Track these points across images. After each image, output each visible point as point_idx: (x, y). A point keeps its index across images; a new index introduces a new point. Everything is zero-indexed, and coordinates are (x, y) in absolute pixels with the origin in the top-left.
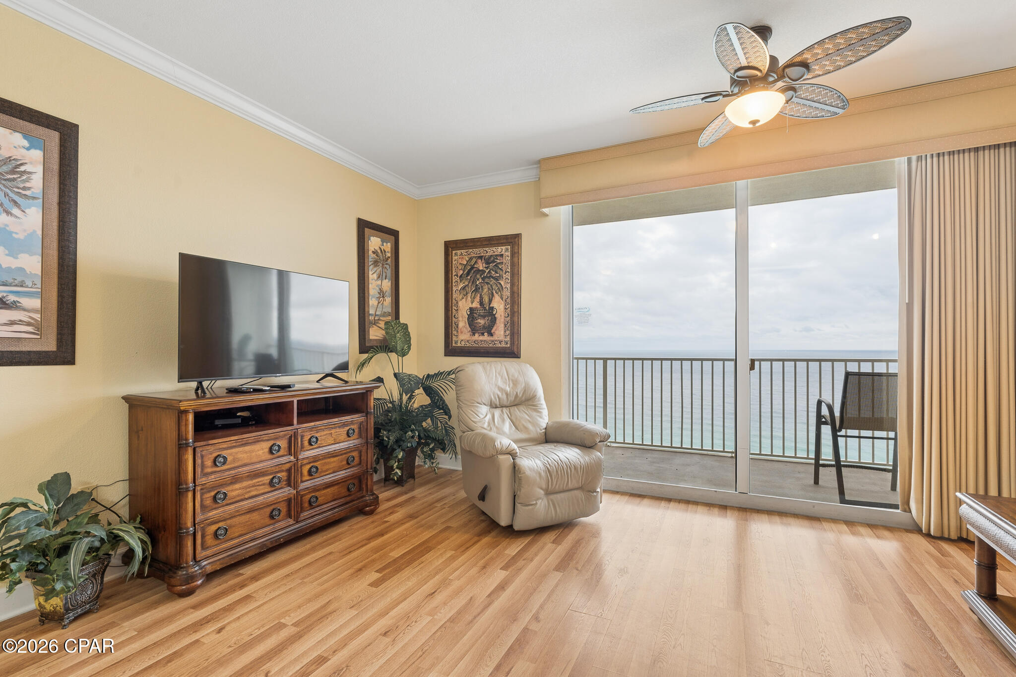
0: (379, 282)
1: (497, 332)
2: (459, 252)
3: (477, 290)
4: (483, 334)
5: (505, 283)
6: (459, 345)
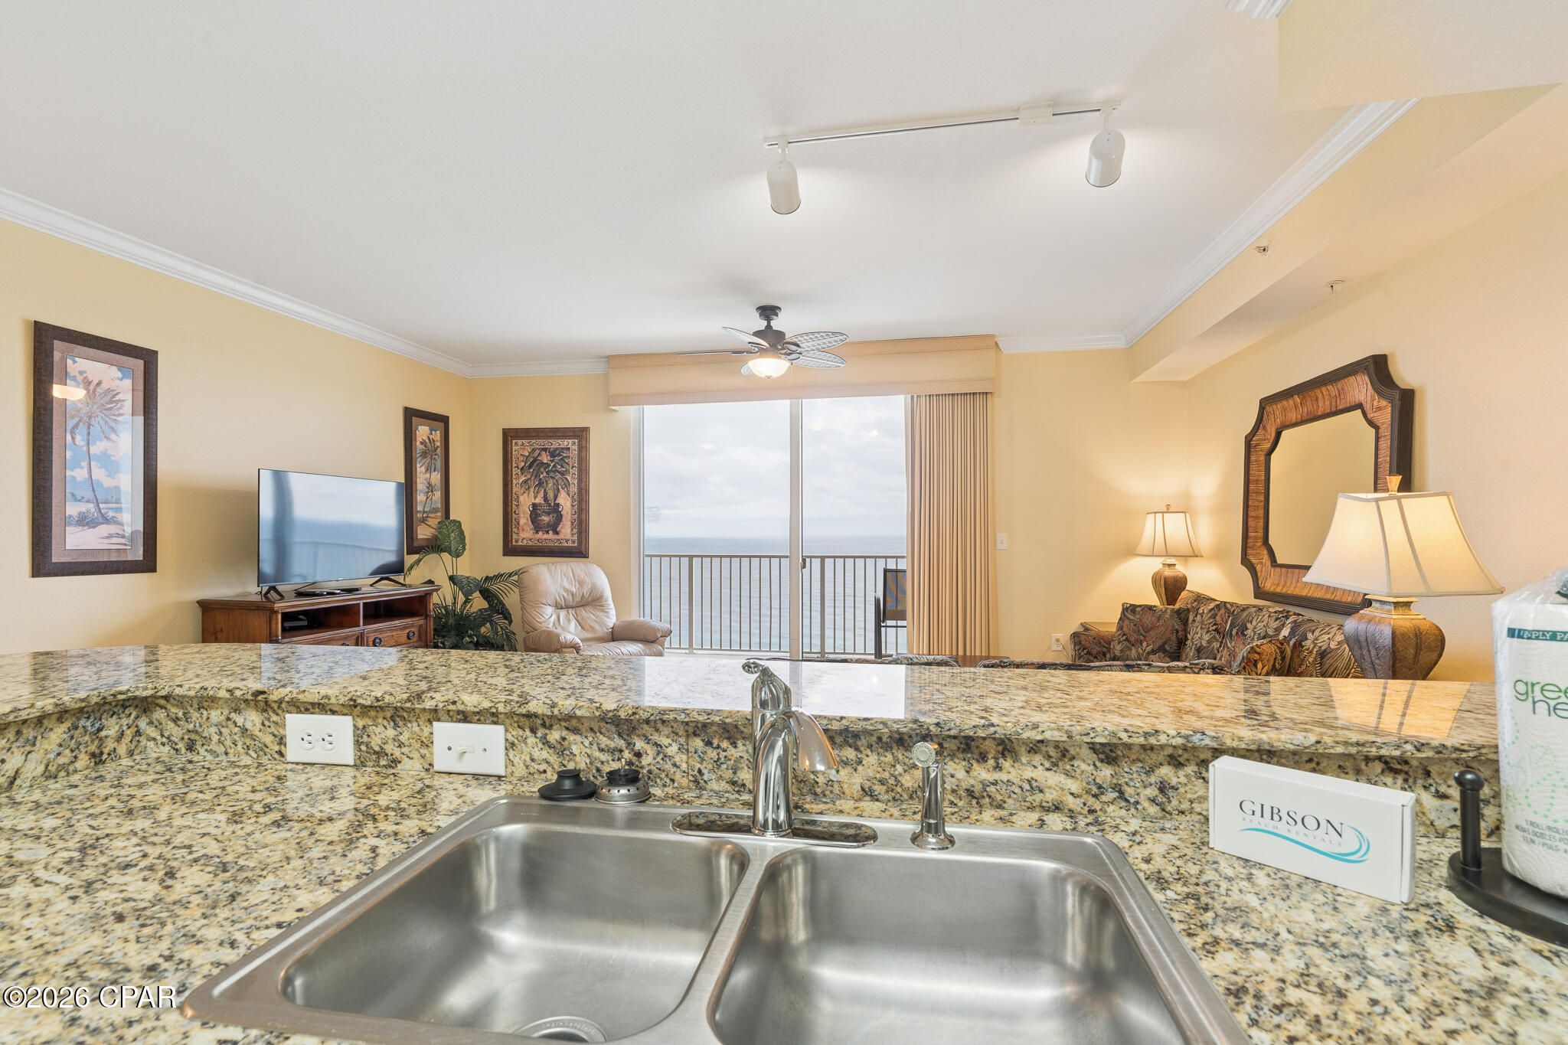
0: (428, 475)
1: (563, 531)
2: (520, 442)
3: (540, 484)
4: (547, 532)
5: (572, 478)
6: (520, 543)
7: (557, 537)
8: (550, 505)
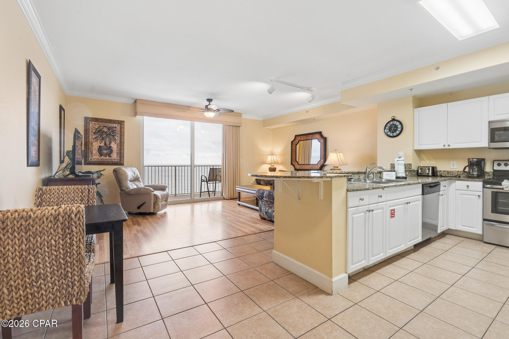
1: (113, 156)
2: (93, 123)
3: (103, 139)
4: (106, 156)
6: (93, 160)
7: (110, 158)
8: (107, 147)
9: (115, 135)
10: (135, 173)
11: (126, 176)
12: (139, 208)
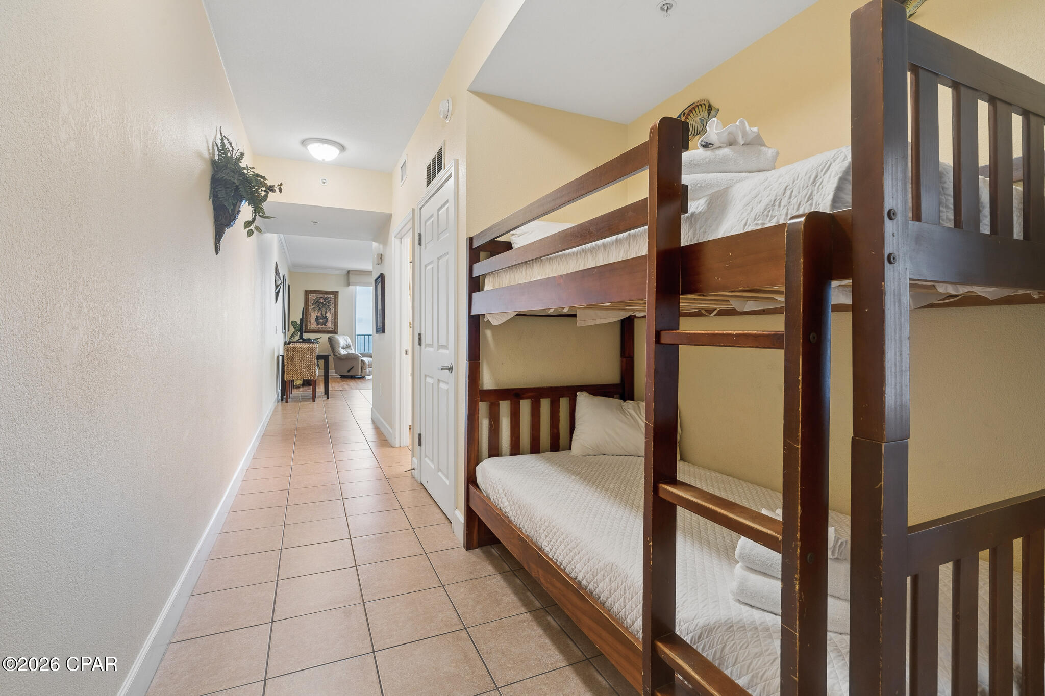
1: (328, 325)
2: (312, 294)
3: (320, 309)
4: (322, 325)
5: (332, 308)
7: (326, 327)
8: (323, 316)
9: (330, 305)
10: (346, 341)
11: (339, 343)
12: (348, 371)
